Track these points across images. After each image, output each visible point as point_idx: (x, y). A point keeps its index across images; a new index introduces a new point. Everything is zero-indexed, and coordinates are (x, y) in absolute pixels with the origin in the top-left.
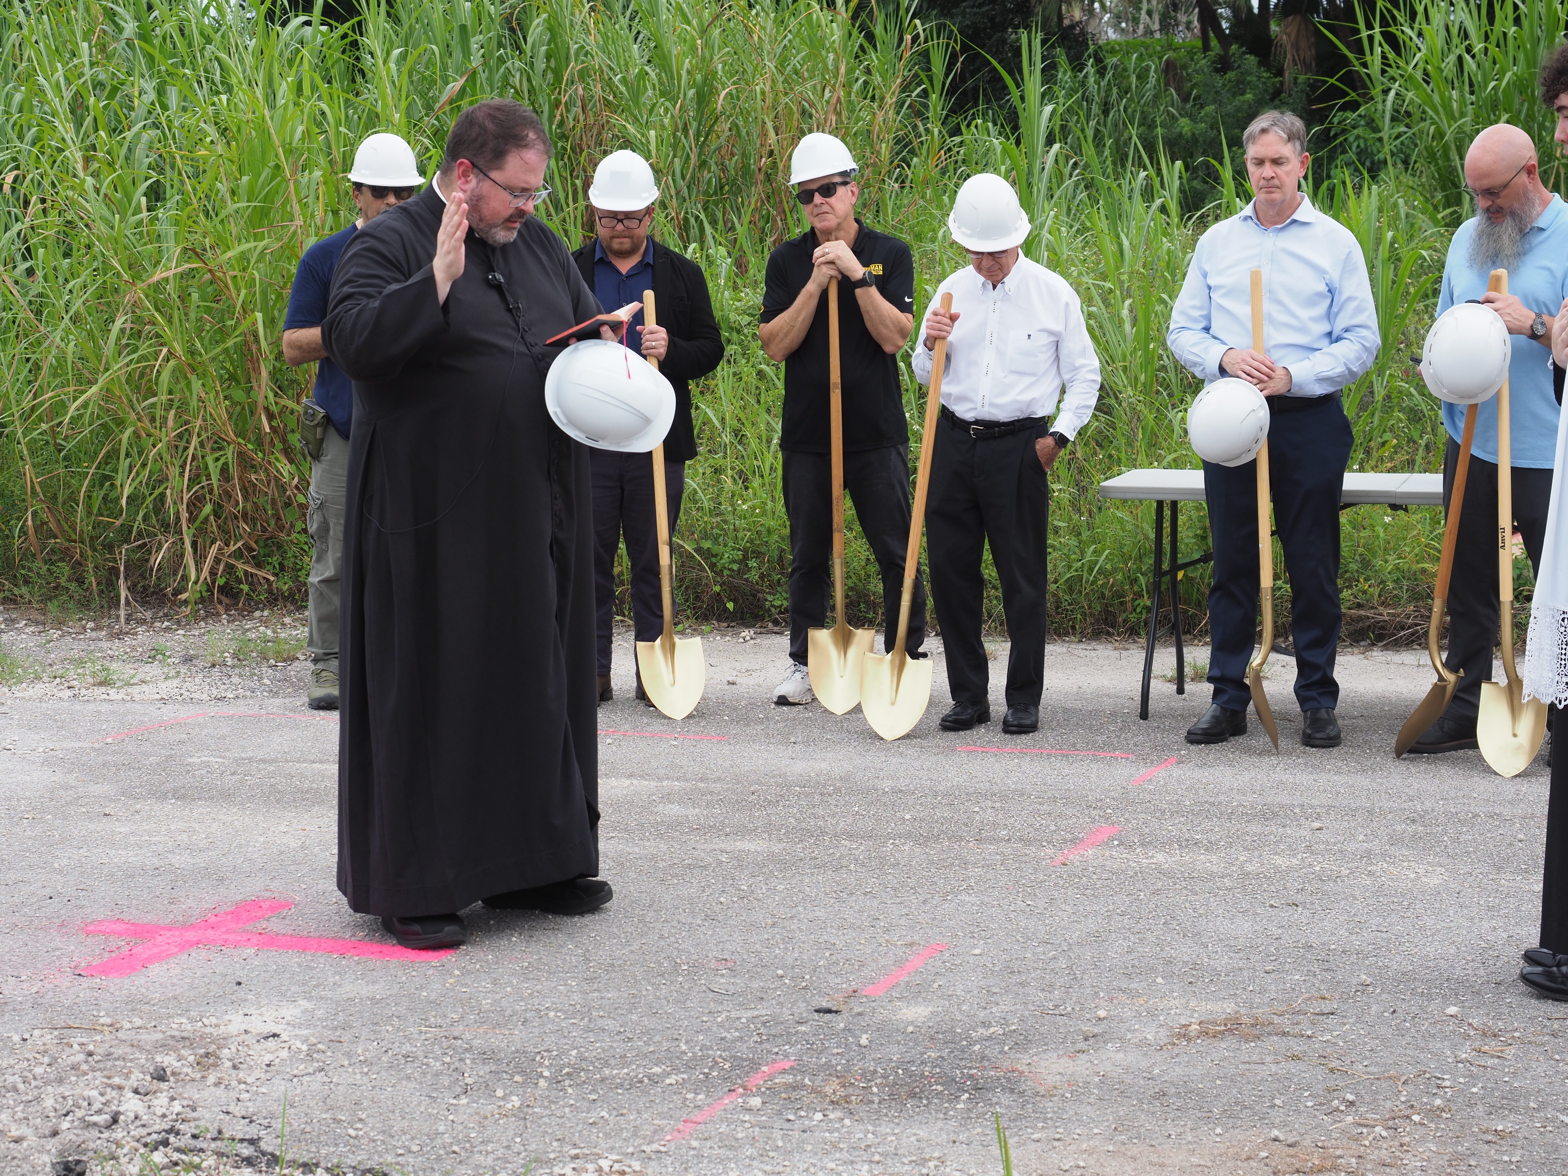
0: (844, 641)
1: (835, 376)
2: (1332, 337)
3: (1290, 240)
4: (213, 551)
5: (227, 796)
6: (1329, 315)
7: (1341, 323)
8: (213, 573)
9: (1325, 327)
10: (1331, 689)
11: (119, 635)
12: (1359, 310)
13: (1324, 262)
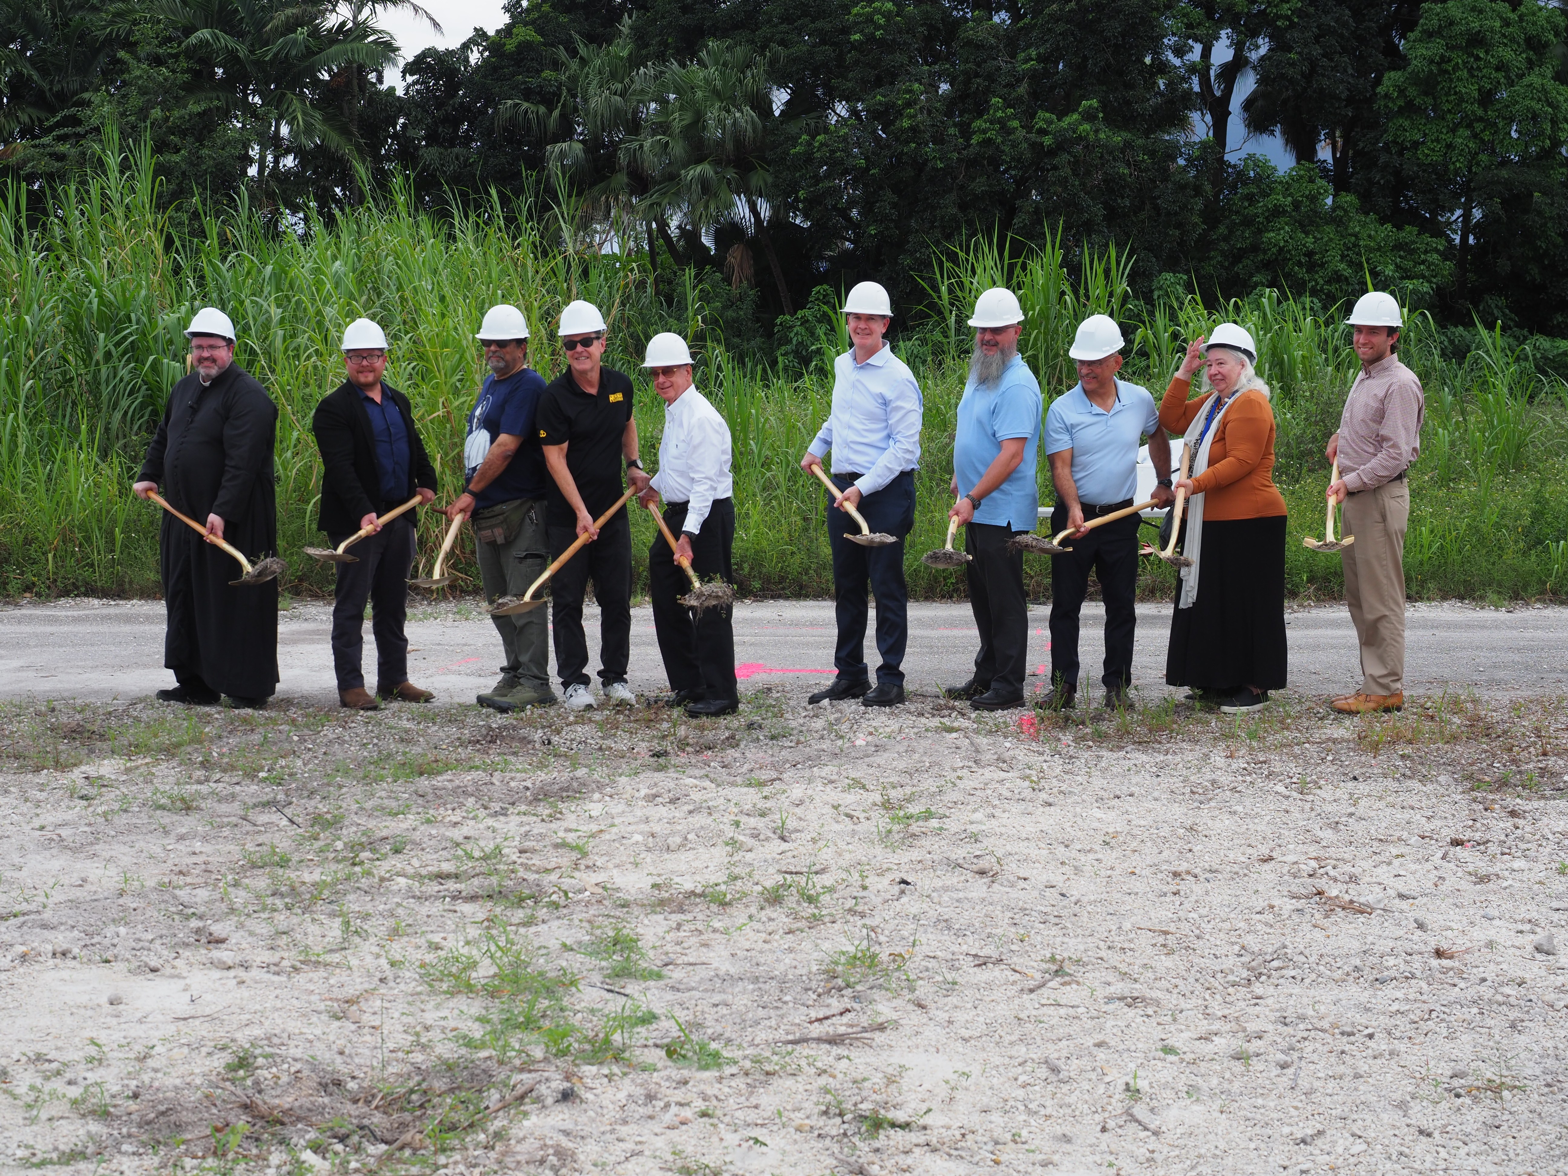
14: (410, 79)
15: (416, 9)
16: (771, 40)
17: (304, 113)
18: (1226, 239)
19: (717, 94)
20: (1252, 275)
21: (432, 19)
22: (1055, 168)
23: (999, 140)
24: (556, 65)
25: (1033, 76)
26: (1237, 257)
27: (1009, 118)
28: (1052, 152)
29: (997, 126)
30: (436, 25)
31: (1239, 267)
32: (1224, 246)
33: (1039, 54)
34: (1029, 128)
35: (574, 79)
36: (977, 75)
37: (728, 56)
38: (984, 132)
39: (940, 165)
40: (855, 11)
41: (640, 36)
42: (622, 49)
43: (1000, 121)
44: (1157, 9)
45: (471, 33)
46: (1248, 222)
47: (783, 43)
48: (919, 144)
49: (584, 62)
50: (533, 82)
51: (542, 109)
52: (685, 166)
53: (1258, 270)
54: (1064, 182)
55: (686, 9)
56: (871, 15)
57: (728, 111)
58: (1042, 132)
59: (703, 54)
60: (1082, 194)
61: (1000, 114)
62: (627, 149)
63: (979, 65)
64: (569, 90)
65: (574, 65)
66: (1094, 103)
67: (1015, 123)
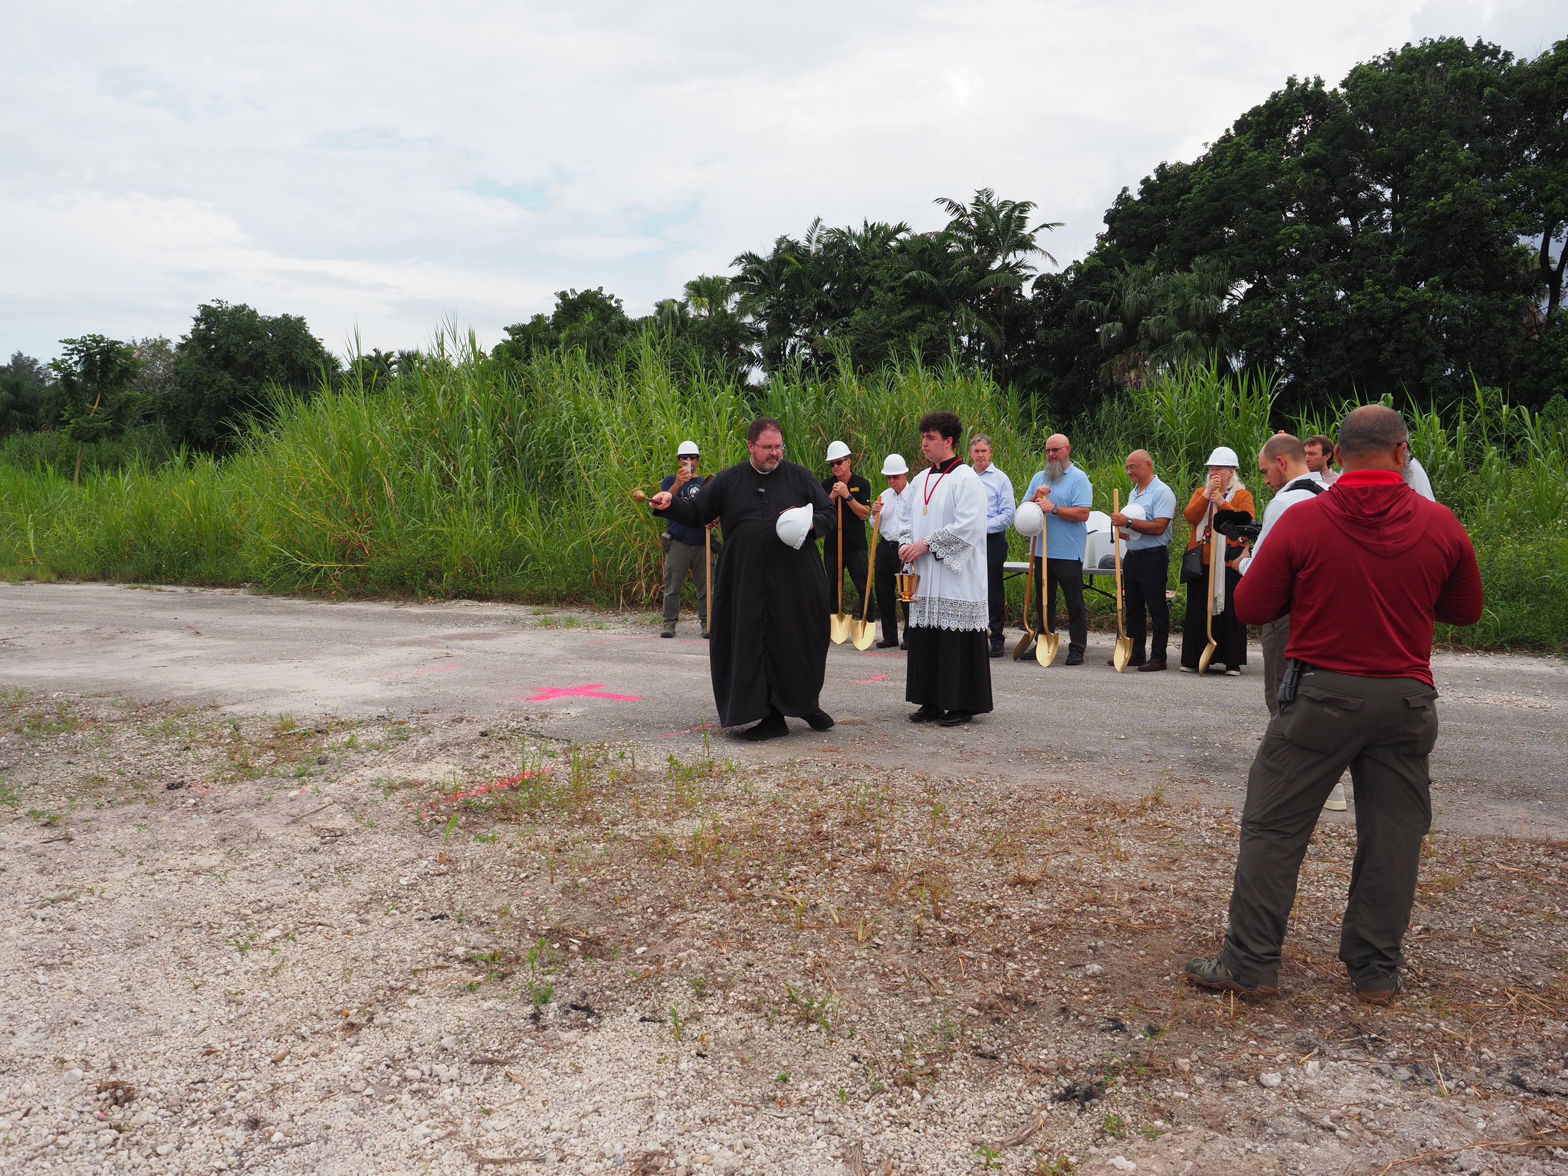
0: (841, 619)
1: (840, 525)
2: (999, 513)
3: (986, 478)
4: (654, 587)
5: (610, 659)
6: (997, 504)
7: (1001, 507)
8: (655, 594)
9: (996, 508)
10: (1003, 638)
11: (617, 615)
12: (1007, 502)
13: (995, 486)
14: (1036, 292)
15: (1043, 252)
16: (1232, 254)
17: (967, 314)
18: (1536, 363)
19: (1197, 288)
20: (1553, 386)
21: (1052, 258)
22: (1408, 322)
23: (1369, 306)
24: (1112, 278)
25: (1400, 265)
26: (1545, 374)
27: (1377, 292)
28: (1406, 312)
29: (1368, 298)
30: (1054, 260)
31: (1544, 382)
32: (1534, 368)
33: (1406, 251)
34: (1392, 298)
35: (1121, 286)
36: (1362, 266)
37: (1207, 266)
38: (1359, 301)
39: (1331, 324)
40: (1282, 231)
41: (1161, 257)
42: (1150, 266)
43: (1371, 294)
44: (1487, 215)
45: (1071, 263)
46: (1552, 351)
47: (1240, 255)
48: (1317, 312)
49: (1127, 275)
50: (1096, 289)
51: (1101, 304)
52: (1177, 332)
53: (1558, 383)
54: (1413, 331)
55: (1185, 240)
56: (1292, 233)
57: (1202, 299)
58: (1401, 299)
59: (1192, 266)
60: (1428, 337)
61: (1370, 289)
62: (1144, 325)
63: (1364, 260)
64: (1117, 292)
65: (1121, 277)
66: (1437, 278)
67: (1382, 295)
